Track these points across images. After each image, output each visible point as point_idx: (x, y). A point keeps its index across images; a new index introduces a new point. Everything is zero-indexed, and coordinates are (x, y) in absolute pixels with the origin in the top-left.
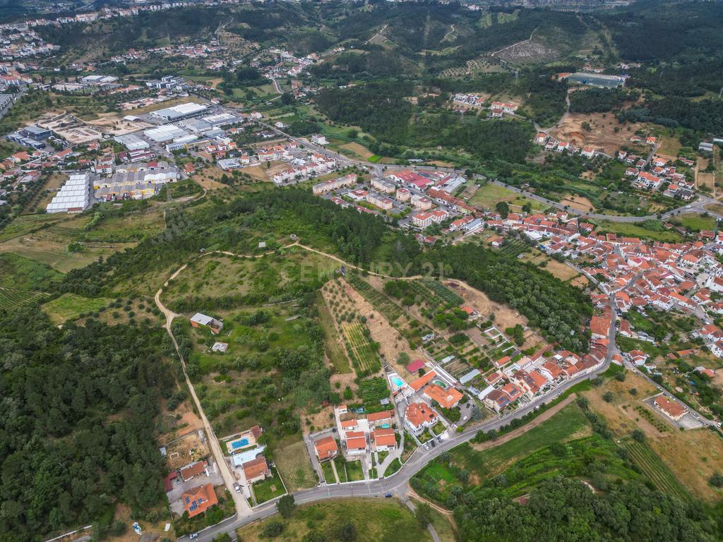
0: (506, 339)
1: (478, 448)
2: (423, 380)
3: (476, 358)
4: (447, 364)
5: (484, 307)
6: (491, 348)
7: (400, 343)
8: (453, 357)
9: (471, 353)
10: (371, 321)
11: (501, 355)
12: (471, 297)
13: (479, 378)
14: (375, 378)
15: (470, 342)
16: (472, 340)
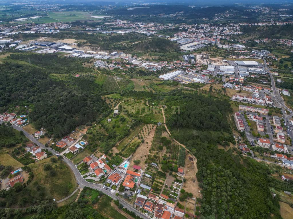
0: (179, 193)
1: (112, 204)
2: (134, 173)
3: (158, 186)
4: (146, 177)
5: (189, 176)
6: (168, 189)
7: (144, 158)
8: (151, 177)
9: (158, 182)
10: (146, 144)
11: (168, 194)
12: (191, 168)
13: (148, 191)
14: (121, 158)
15: (165, 180)
16: (166, 180)
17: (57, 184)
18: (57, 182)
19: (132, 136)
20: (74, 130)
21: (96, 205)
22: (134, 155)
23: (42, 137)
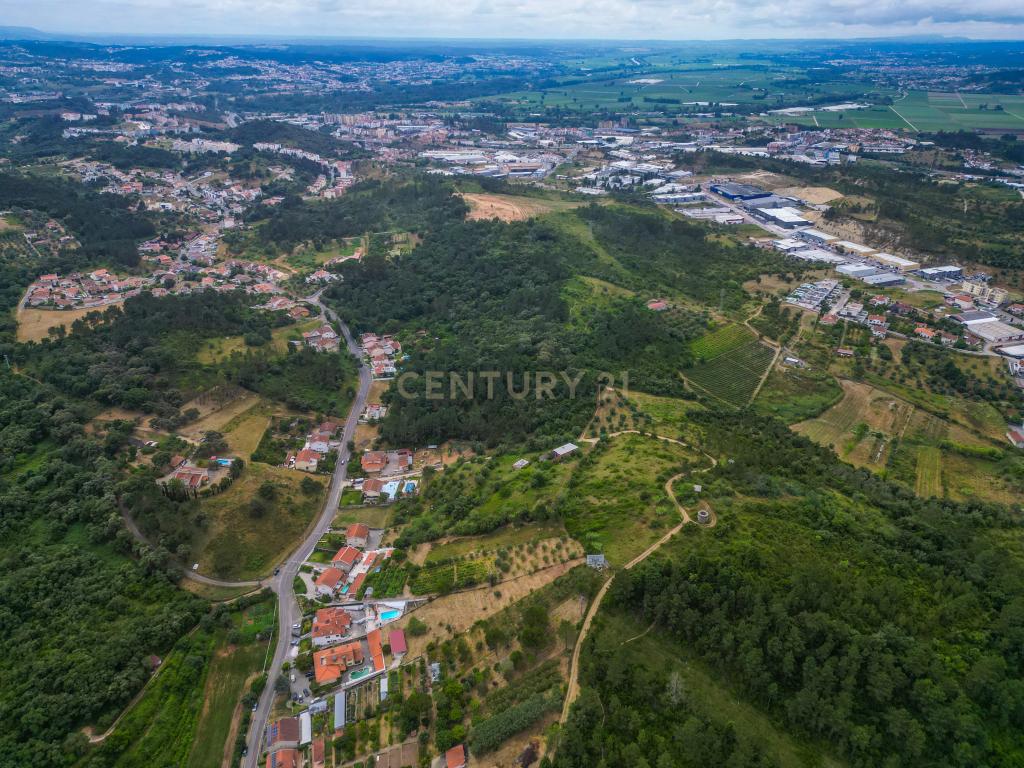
1: (251, 680)
4: (378, 686)
8: (384, 697)
14: (403, 585)
15: (395, 741)
16: (397, 745)
17: (240, 537)
18: (243, 535)
19: (494, 544)
20: (440, 443)
21: (231, 650)
22: (435, 602)
23: (372, 423)
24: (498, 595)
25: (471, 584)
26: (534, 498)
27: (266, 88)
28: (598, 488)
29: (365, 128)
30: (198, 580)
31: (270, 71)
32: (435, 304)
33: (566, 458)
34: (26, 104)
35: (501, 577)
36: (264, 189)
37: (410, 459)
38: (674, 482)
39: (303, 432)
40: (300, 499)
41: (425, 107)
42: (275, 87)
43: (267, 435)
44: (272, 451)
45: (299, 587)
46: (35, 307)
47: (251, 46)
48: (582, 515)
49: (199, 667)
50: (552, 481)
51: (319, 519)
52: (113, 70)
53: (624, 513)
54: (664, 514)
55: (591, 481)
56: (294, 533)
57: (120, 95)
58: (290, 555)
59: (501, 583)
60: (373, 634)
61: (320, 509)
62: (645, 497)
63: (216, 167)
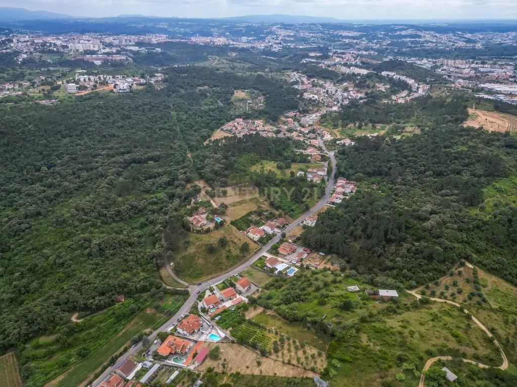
17: (196, 259)
18: (199, 258)
19: (287, 330)
20: (327, 254)
21: (153, 311)
22: (234, 345)
23: (304, 227)
24: (259, 364)
25: (254, 347)
26: (334, 315)
27: (419, 45)
28: (377, 332)
29: (458, 68)
30: (168, 271)
31: (427, 36)
32: (392, 171)
33: (383, 300)
34: (304, 49)
35: (270, 353)
36: (366, 94)
37: (306, 255)
38: (439, 361)
39: (268, 218)
40: (235, 252)
41: (512, 59)
42: (425, 45)
43: (249, 214)
44: (244, 223)
45: (201, 297)
46: (224, 131)
47: (427, 24)
48: (346, 344)
49: (133, 312)
50: (355, 310)
51: (238, 267)
52: (350, 35)
53: (376, 361)
54: (401, 381)
55: (377, 325)
56: (221, 269)
57: (346, 47)
58: (212, 278)
59: (267, 357)
60: (201, 342)
61: (242, 262)
62: (401, 360)
63: (351, 81)
